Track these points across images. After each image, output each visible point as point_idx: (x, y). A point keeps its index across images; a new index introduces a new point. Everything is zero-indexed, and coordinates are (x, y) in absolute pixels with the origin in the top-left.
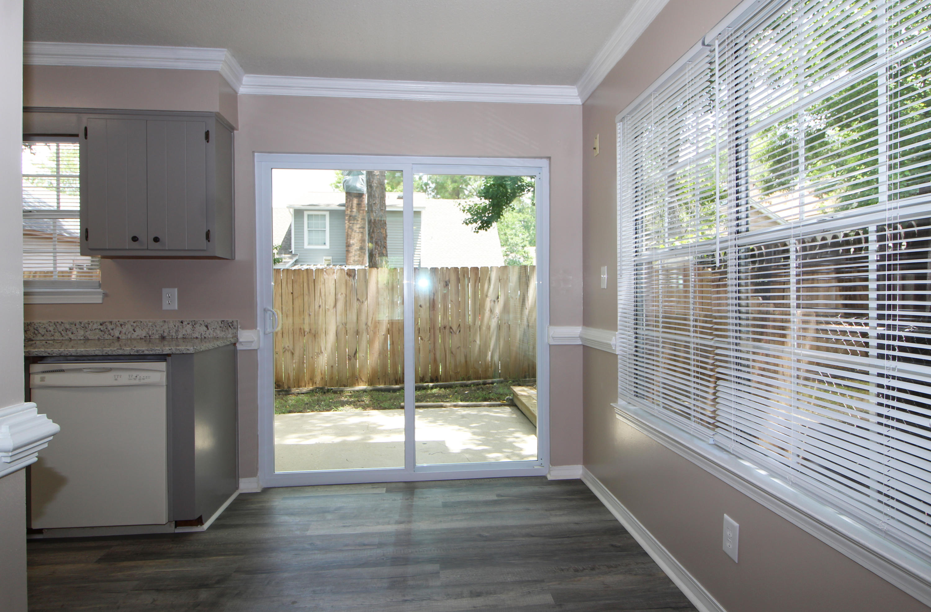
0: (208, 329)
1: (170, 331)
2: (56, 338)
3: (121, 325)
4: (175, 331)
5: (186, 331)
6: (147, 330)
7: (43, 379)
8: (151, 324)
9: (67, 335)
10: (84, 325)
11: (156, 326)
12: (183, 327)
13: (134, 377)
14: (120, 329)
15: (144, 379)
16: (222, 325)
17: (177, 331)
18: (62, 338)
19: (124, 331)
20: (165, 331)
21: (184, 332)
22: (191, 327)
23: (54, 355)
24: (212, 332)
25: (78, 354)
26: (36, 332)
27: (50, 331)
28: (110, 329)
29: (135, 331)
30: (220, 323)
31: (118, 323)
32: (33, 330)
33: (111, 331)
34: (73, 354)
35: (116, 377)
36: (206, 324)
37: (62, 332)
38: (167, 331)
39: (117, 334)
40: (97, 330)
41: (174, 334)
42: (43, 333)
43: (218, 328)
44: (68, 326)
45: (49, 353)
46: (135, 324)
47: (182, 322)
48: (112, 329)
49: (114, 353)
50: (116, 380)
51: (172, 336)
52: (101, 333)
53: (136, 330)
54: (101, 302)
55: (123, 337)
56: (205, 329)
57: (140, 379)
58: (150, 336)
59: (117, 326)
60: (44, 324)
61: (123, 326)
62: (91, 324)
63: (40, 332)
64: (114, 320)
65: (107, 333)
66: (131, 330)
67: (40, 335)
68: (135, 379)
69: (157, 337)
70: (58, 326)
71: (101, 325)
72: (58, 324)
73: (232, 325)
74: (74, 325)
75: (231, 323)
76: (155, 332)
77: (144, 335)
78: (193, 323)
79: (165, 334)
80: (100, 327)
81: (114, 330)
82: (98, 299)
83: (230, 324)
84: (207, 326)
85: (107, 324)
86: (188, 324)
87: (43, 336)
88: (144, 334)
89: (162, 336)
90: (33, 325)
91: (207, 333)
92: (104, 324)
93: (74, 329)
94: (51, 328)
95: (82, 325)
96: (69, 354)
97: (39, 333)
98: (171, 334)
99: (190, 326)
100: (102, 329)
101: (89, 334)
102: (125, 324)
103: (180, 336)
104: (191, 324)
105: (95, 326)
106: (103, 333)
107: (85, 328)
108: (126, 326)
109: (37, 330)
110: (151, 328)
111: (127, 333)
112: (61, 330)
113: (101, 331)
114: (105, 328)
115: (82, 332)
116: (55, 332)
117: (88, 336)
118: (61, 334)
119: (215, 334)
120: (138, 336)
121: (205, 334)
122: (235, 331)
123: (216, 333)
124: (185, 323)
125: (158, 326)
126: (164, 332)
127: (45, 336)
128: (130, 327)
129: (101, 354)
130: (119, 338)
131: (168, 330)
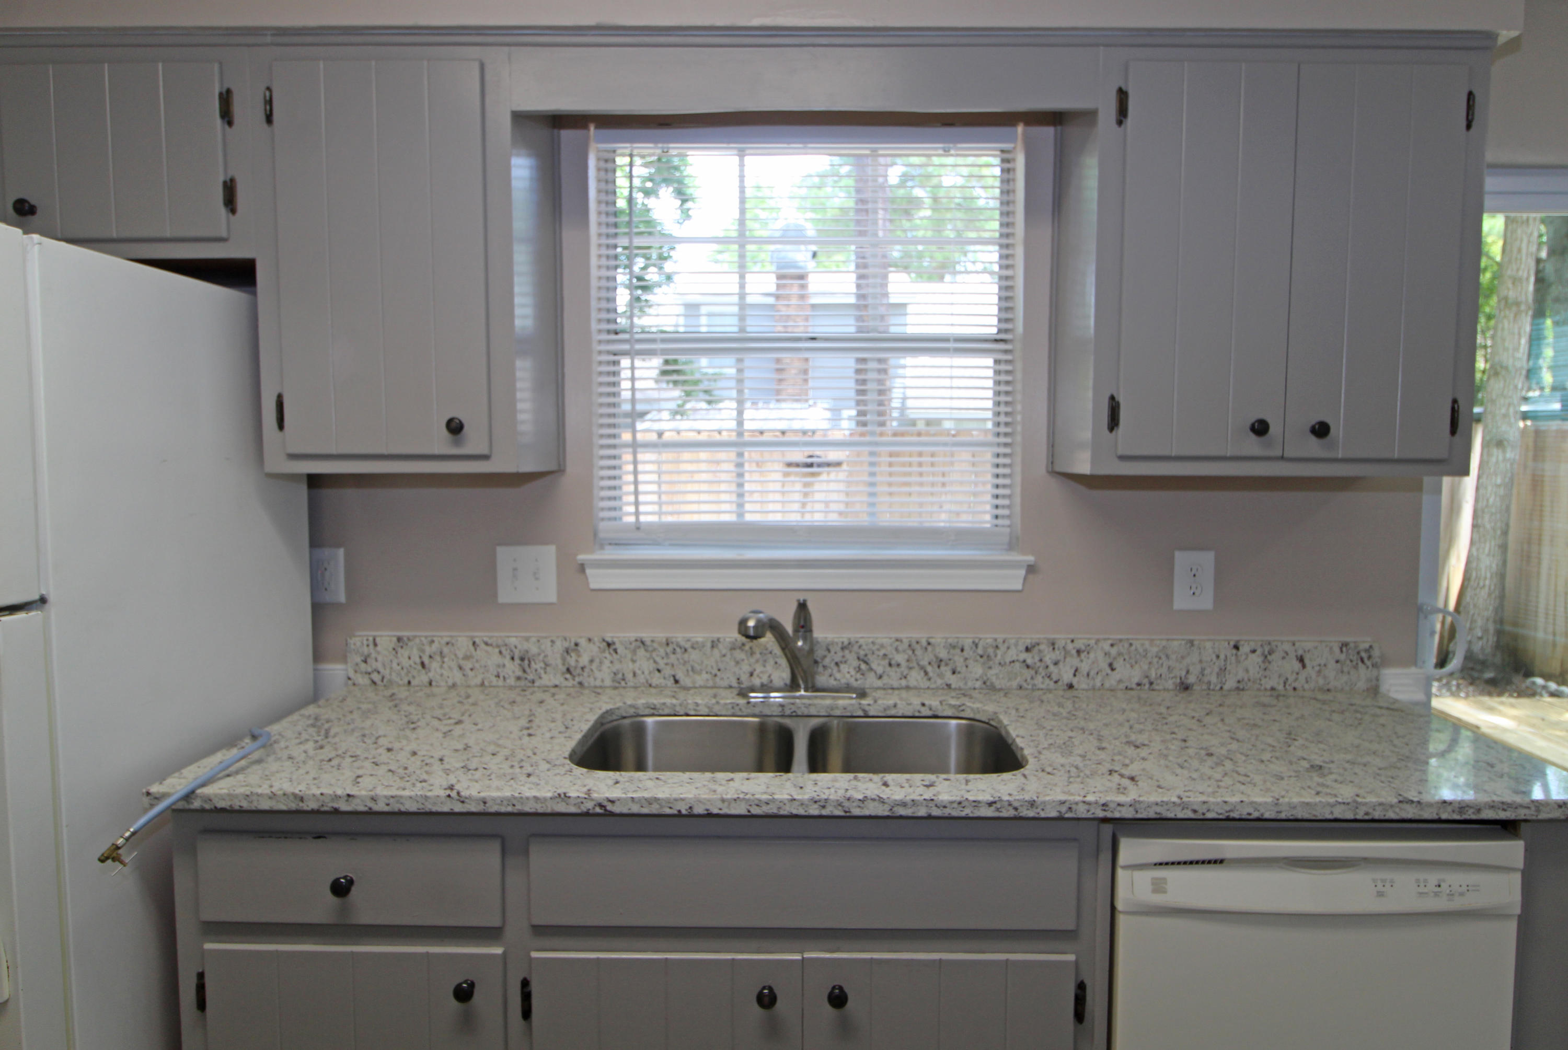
0: (1304, 666)
1: (1203, 669)
2: (912, 683)
3: (1079, 652)
4: (1216, 670)
5: (1247, 671)
6: (1146, 667)
7: (1159, 887)
8: (1155, 650)
9: (941, 676)
10: (985, 649)
11: (1168, 657)
12: (1238, 662)
13: (1431, 887)
14: (1074, 661)
15: (1462, 894)
16: (1342, 657)
17: (1223, 671)
18: (927, 684)
19: (1084, 667)
20: (1191, 669)
21: (1241, 675)
22: (1260, 659)
23: (1210, 815)
24: (1314, 675)
25: (1283, 816)
26: (863, 666)
27: (898, 665)
28: (1049, 662)
29: (1113, 669)
30: (1337, 650)
31: (1070, 646)
32: (856, 663)
33: (1052, 668)
34: (1267, 815)
35: (1380, 887)
36: (1300, 652)
37: (929, 669)
38: (1195, 670)
39: (1067, 677)
40: (1017, 665)
41: (1214, 679)
42: (880, 670)
43: (1332, 664)
44: (943, 654)
45: (1195, 811)
46: (1114, 651)
47: (1236, 647)
48: (1056, 664)
49: (1391, 815)
50: (1380, 894)
51: (1209, 683)
52: (1028, 673)
53: (1115, 665)
54: (1019, 586)
55: (1081, 683)
56: (1297, 665)
57: (1451, 895)
58: (1151, 683)
59: (1067, 653)
60: (882, 646)
61: (1083, 655)
62: (1003, 648)
63: (874, 666)
64: (1062, 638)
65: (1043, 672)
66: (1104, 665)
67: (872, 674)
68: (1436, 894)
69: (1170, 684)
70: (919, 652)
71: (1027, 650)
72: (917, 647)
73: (1369, 657)
74: (958, 651)
75: (1367, 651)
76: (1164, 670)
77: (1136, 680)
78: (1267, 649)
79: (1191, 679)
80: (1024, 656)
81: (1061, 664)
82: (1014, 580)
83: (1364, 655)
84: (1301, 660)
85: (1042, 647)
86: (1254, 651)
87: (880, 677)
88: (1136, 675)
89: (1182, 683)
90: (856, 648)
91: (1302, 677)
92: (1036, 650)
93: (959, 660)
94: (900, 658)
95: (980, 651)
96: (1256, 815)
97: (871, 669)
98: (1206, 679)
99: (1256, 659)
100: (1029, 661)
101: (996, 675)
102: (1088, 649)
103: (1230, 684)
104: (1259, 652)
105: (1012, 654)
106: (1033, 672)
107: (985, 657)
108: (1092, 655)
109: (866, 662)
110: (1155, 660)
111: (1092, 673)
112: (924, 663)
113: (1028, 667)
114: (1037, 658)
115: (977, 670)
116: (911, 668)
117: (994, 679)
118: (926, 673)
119: (1321, 681)
120: (1120, 681)
121: (1296, 679)
122: (1375, 672)
123: (1325, 677)
124: (1245, 649)
125: (1174, 657)
126: (1188, 672)
127: (885, 678)
128: (1100, 655)
129: (1349, 816)
130: (1071, 686)
131: (1198, 667)
